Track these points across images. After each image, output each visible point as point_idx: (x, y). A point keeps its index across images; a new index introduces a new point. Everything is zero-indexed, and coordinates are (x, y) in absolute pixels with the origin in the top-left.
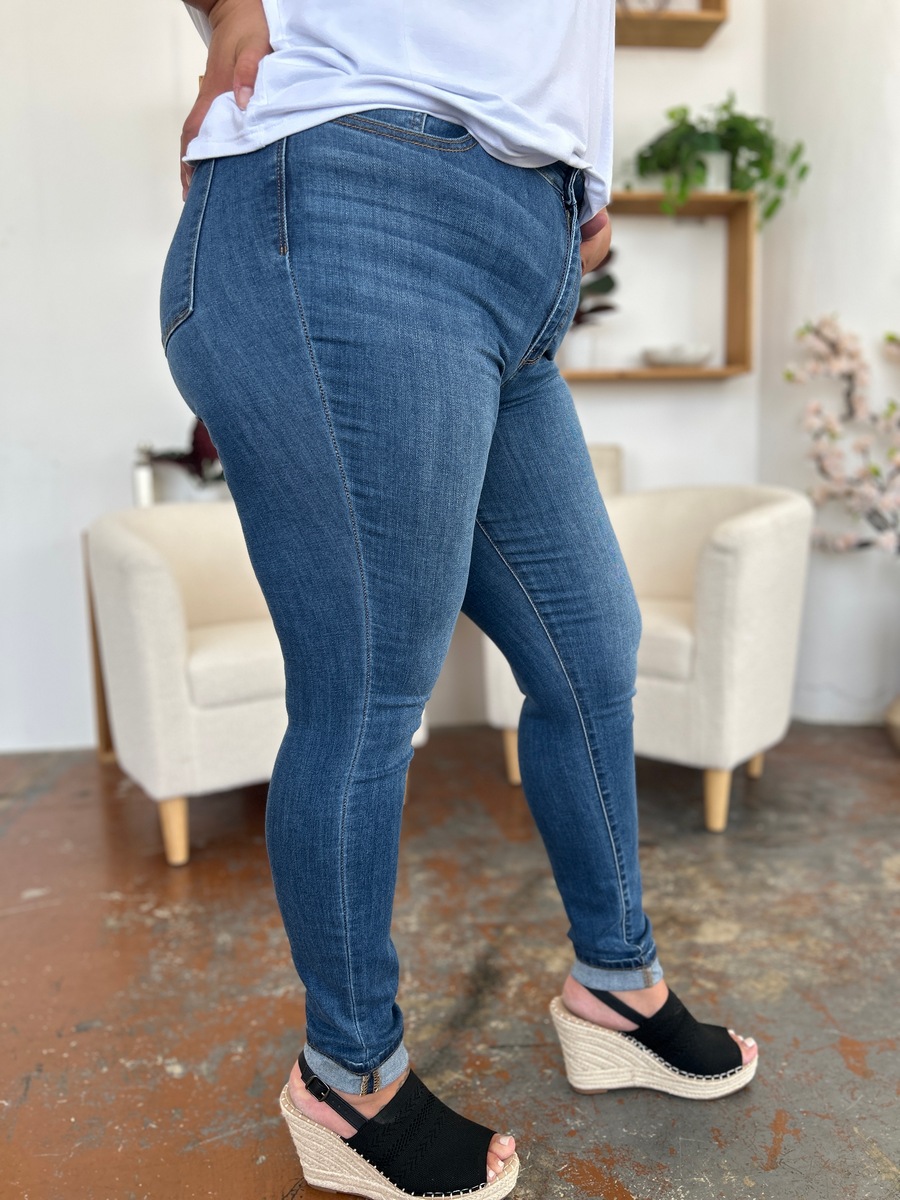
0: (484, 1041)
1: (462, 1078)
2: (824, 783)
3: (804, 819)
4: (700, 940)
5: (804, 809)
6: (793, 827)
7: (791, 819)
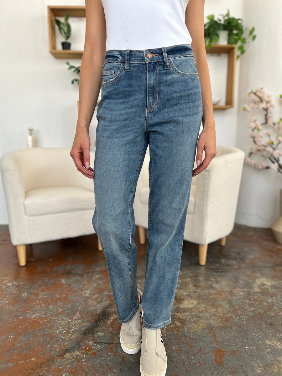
0: (93, 340)
1: (80, 354)
2: (246, 249)
3: (234, 262)
4: (181, 306)
5: (235, 259)
6: (228, 265)
7: (230, 262)
